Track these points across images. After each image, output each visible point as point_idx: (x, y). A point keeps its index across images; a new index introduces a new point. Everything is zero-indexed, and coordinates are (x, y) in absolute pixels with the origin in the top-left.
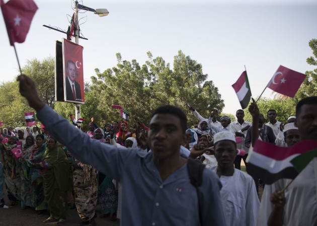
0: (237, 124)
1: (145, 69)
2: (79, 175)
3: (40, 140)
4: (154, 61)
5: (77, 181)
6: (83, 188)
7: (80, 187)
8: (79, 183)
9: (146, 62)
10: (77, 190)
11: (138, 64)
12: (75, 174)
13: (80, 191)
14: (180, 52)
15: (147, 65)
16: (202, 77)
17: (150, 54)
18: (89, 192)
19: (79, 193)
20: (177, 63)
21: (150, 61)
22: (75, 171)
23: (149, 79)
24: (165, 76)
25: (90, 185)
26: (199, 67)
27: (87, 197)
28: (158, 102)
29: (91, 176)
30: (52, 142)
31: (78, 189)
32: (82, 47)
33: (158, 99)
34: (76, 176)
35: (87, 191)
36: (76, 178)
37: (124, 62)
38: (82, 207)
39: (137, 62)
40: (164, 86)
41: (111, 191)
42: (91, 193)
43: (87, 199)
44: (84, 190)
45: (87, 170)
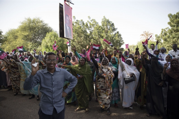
0: (173, 51)
1: (87, 25)
2: (102, 82)
3: (68, 59)
4: (91, 21)
5: (101, 86)
6: (105, 90)
7: (103, 90)
8: (102, 87)
9: (88, 21)
10: (100, 91)
11: (84, 22)
12: (99, 81)
13: (103, 92)
14: (104, 17)
15: (88, 23)
16: (114, 30)
17: (89, 17)
18: (108, 92)
19: (102, 93)
20: (103, 22)
21: (90, 21)
22: (100, 80)
23: (89, 29)
24: (98, 28)
25: (109, 88)
26: (113, 24)
27: (107, 95)
28: (95, 41)
29: (110, 82)
30: (83, 61)
31: (102, 91)
32: (72, 8)
33: (94, 40)
34: (100, 83)
35: (107, 92)
36: (100, 84)
37: (77, 20)
38: (103, 102)
39: (83, 21)
40: (98, 33)
41: (116, 90)
42: (109, 93)
43: (107, 96)
44: (105, 91)
45: (107, 79)
